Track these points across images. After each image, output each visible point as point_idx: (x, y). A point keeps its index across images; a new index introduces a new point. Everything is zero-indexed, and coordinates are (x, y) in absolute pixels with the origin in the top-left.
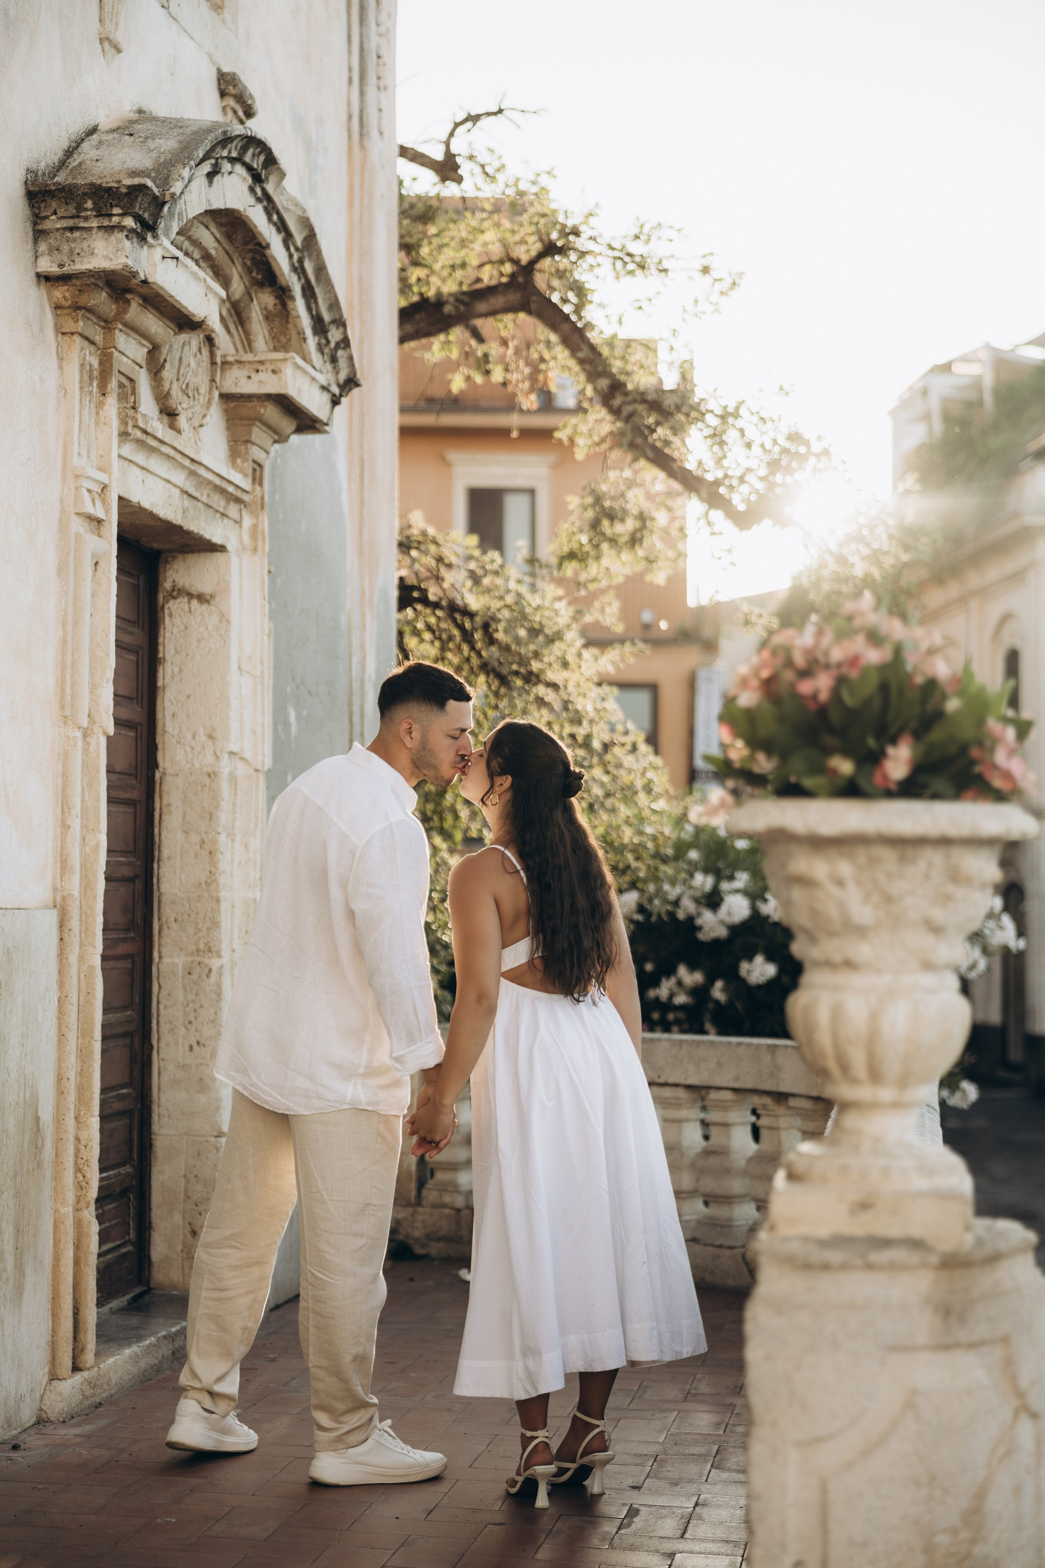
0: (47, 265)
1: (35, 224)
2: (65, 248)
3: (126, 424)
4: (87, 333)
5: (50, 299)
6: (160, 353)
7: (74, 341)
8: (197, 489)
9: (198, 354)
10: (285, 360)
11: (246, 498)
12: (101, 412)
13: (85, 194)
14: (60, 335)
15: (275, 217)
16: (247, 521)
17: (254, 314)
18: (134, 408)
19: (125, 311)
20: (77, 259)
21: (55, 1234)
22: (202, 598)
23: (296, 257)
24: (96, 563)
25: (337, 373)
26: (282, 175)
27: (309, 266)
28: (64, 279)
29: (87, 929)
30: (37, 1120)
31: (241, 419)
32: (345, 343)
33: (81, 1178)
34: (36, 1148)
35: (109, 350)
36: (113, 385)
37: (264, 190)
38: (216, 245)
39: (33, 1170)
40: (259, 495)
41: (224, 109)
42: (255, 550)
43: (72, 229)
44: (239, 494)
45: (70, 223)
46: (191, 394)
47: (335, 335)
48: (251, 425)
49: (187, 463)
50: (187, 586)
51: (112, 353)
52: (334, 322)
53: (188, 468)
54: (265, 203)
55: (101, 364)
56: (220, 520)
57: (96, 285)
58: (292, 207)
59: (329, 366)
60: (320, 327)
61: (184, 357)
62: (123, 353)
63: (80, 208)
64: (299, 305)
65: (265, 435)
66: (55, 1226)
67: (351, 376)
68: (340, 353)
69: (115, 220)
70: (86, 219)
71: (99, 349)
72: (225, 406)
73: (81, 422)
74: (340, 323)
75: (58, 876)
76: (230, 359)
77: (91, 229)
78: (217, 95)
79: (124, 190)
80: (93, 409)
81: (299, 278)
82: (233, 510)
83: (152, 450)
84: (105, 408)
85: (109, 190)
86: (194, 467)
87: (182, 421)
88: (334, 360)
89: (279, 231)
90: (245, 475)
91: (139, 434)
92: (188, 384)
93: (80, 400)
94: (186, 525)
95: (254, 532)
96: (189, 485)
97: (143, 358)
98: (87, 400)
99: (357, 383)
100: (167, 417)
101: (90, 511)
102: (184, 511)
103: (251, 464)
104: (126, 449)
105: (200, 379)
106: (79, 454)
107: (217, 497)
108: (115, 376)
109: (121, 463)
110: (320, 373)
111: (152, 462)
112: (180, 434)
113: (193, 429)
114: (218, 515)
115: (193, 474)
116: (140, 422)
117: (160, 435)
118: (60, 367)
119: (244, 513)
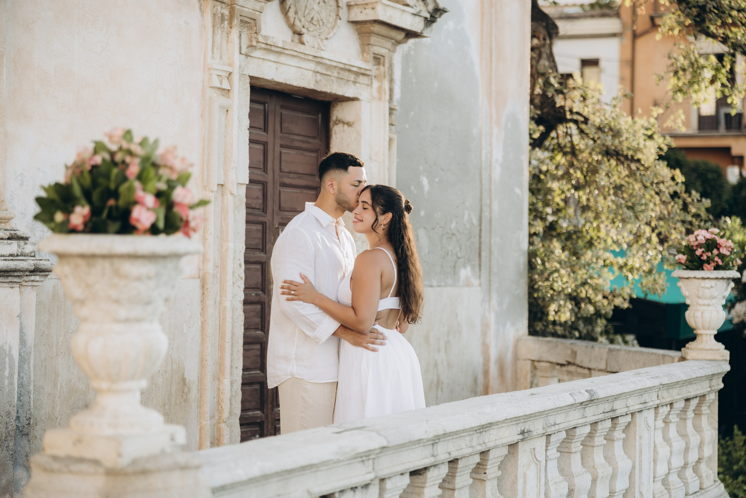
3: (251, 41)
6: (286, 4)
7: (208, 3)
8: (327, 70)
9: (322, 3)
10: (377, 2)
11: (368, 73)
12: (230, 37)
14: (202, 1)
16: (376, 84)
18: (256, 33)
21: (200, 434)
22: (349, 124)
24: (227, 111)
25: (427, 6)
29: (223, 289)
30: (184, 380)
31: (364, 33)
33: (220, 408)
34: (183, 392)
35: (233, 6)
36: (236, 22)
39: (181, 403)
40: (383, 71)
42: (380, 99)
44: (363, 71)
46: (314, 22)
48: (369, 36)
49: (310, 58)
50: (342, 118)
51: (234, 7)
53: (313, 61)
55: (230, 12)
56: (352, 85)
59: (421, 3)
61: (308, 5)
62: (243, 7)
65: (383, 41)
66: (200, 430)
67: (436, 7)
71: (228, 5)
72: (355, 27)
73: (213, 42)
75: (201, 263)
76: (352, 3)
80: (225, 34)
82: (363, 79)
83: (280, 53)
84: (232, 34)
86: (319, 60)
87: (306, 38)
90: (366, 61)
91: (263, 46)
92: (312, 18)
93: (214, 31)
94: (319, 89)
95: (380, 90)
96: (319, 69)
97: (262, 8)
98: (219, 31)
99: (444, 11)
100: (297, 37)
101: (219, 86)
102: (317, 82)
103: (372, 55)
104: (257, 54)
105: (323, 15)
106: (213, 58)
107: (346, 74)
108: (237, 18)
109: (255, 60)
110: (412, 7)
111: (283, 59)
112: (303, 43)
113: (319, 41)
114: (350, 83)
115: (319, 63)
116: (261, 39)
117: (280, 45)
118: (202, 16)
119: (374, 80)
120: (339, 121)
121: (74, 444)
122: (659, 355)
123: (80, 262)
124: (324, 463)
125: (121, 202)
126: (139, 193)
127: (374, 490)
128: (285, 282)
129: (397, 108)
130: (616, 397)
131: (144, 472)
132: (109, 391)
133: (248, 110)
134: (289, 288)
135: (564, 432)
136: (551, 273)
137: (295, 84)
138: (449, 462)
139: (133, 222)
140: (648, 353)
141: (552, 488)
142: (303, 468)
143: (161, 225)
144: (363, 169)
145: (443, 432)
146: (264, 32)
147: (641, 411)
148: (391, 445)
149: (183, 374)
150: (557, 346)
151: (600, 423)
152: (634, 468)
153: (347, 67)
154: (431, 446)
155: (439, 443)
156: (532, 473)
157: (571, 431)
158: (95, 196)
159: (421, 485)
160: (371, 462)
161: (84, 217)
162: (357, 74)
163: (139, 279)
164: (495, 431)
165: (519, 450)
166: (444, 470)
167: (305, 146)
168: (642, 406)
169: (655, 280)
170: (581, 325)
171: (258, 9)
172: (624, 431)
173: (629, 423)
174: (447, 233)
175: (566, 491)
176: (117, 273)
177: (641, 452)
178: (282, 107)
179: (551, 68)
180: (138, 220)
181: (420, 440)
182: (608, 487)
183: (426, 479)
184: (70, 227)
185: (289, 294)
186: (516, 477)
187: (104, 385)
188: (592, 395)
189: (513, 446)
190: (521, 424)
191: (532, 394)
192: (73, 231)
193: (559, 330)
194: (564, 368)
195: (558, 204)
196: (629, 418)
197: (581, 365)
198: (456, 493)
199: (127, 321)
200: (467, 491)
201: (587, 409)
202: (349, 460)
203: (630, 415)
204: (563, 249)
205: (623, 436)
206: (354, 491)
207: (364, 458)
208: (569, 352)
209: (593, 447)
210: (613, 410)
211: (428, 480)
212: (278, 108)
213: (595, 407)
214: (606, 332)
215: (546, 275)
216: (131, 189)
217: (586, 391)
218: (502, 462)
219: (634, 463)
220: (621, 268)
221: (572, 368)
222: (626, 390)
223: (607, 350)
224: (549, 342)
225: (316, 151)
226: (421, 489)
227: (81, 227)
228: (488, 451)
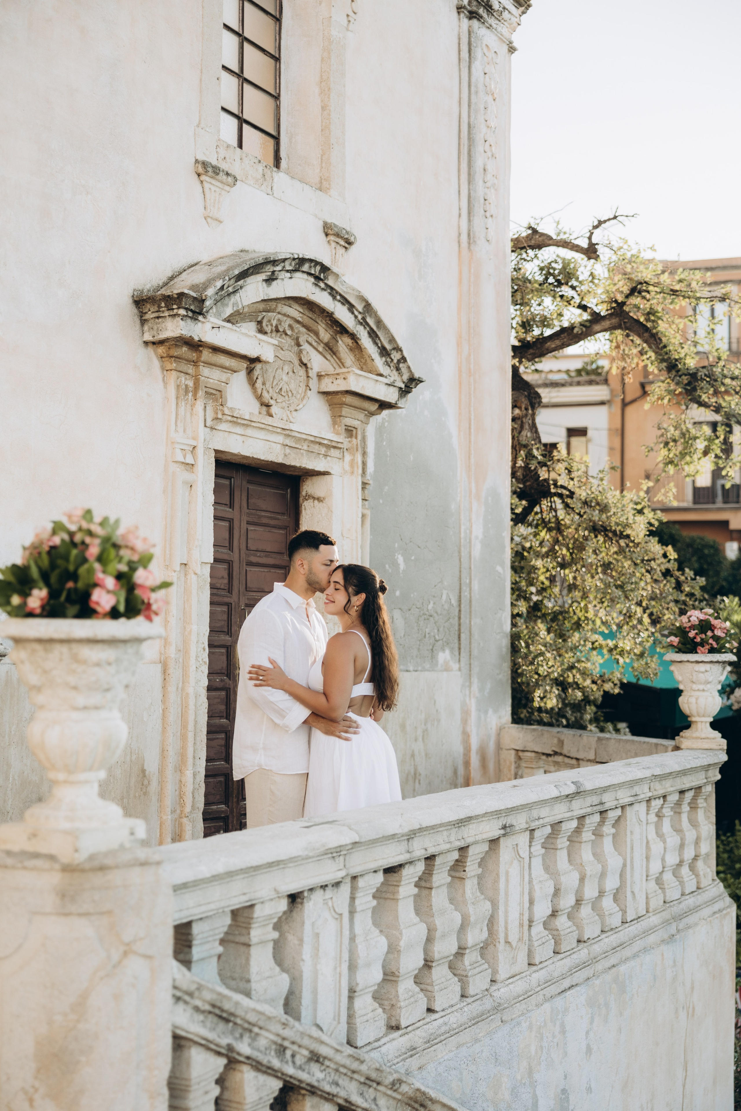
0: (148, 337)
1: (141, 317)
2: (155, 327)
3: (217, 413)
4: (181, 369)
5: (156, 353)
6: (254, 376)
7: (173, 373)
8: (296, 443)
9: (291, 373)
10: (349, 372)
11: (340, 445)
12: (194, 409)
13: (160, 299)
14: (165, 372)
15: (338, 297)
16: (348, 457)
17: (341, 349)
18: (222, 405)
19: (200, 357)
20: (160, 332)
21: (161, 829)
22: (319, 500)
23: (360, 317)
24: (191, 486)
25: (402, 376)
26: (337, 276)
27: (371, 321)
28: (161, 342)
29: (186, 674)
30: (143, 771)
31: (336, 404)
32: (403, 359)
33: (182, 802)
34: (143, 785)
35: (198, 376)
36: (201, 393)
37: (326, 284)
38: (301, 315)
39: (140, 796)
40: (355, 444)
41: (329, 242)
43: (158, 317)
44: (334, 444)
45: (156, 315)
46: (283, 394)
47: (396, 356)
48: (341, 407)
49: (279, 430)
50: (313, 493)
51: (199, 378)
52: (394, 349)
53: (281, 433)
54: (329, 291)
55: (195, 384)
56: (323, 459)
57: (176, 345)
58: (351, 291)
59: (395, 372)
60: (384, 352)
61: (277, 376)
62: (208, 378)
63: (159, 307)
64: (366, 341)
65: (355, 412)
66: (161, 826)
67: (411, 377)
68: (401, 365)
69: (175, 311)
70: (163, 312)
71: (193, 377)
72: (326, 398)
73: (177, 415)
74: (398, 349)
75: (163, 648)
76: (323, 373)
77: (165, 317)
78: (324, 235)
79: (176, 296)
80: (189, 407)
81: (365, 328)
82: (333, 452)
83: (247, 426)
84: (196, 406)
85: (169, 296)
86: (287, 432)
87: (274, 410)
88: (398, 369)
89: (343, 304)
90: (338, 434)
91: (229, 418)
92: (281, 389)
93: (177, 404)
94: (288, 462)
95: (352, 463)
96: (288, 442)
97: (228, 379)
98: (183, 403)
99: (420, 381)
100: (264, 408)
101: (183, 460)
102: (285, 455)
103: (344, 427)
104: (223, 426)
105: (293, 386)
106: (176, 431)
107: (317, 447)
108: (202, 390)
109: (221, 434)
110: (386, 377)
111: (249, 432)
112: (271, 416)
113: (288, 412)
114: (321, 456)
115: (289, 436)
116: (227, 412)
117: (247, 417)
118: (165, 387)
119: (346, 453)
120: (308, 497)
121: (29, 839)
122: (651, 744)
123: (37, 646)
124: (292, 860)
125: (80, 585)
126: (100, 575)
127: (346, 889)
128: (253, 667)
129: (371, 482)
130: (605, 789)
131: (102, 868)
132: (66, 782)
133: (213, 486)
134: (257, 673)
135: (549, 827)
136: (536, 657)
137: (262, 458)
138: (426, 858)
139: (93, 605)
140: (640, 742)
141: (537, 887)
142: (270, 865)
143: (122, 608)
144: (335, 547)
145: (419, 827)
146: (230, 404)
147: (632, 804)
148: (363, 840)
149: (143, 765)
150: (542, 735)
151: (587, 817)
152: (625, 865)
153: (318, 440)
154: (406, 842)
155: (415, 839)
156: (514, 871)
157: (556, 826)
158: (54, 578)
159: (395, 883)
160: (342, 858)
161: (42, 599)
162: (328, 447)
163: (98, 665)
164: (474, 825)
165: (501, 846)
166: (421, 867)
167: (272, 522)
168: (632, 799)
169: (647, 664)
170: (569, 712)
171: (224, 380)
172: (614, 826)
173: (619, 817)
174: (424, 614)
175: (552, 890)
176: (75, 659)
177: (632, 849)
178: (249, 482)
179: (534, 440)
180: (97, 603)
181: (394, 835)
182: (597, 886)
183: (401, 877)
184: (27, 610)
185: (257, 679)
186: (498, 875)
187: (61, 776)
188: (578, 787)
189: (494, 842)
190: (502, 819)
191: (515, 786)
192: (30, 615)
193: (545, 717)
194: (550, 759)
195: (543, 583)
196: (619, 812)
197: (568, 755)
198: (434, 891)
199: (85, 708)
200: (445, 889)
201: (573, 802)
202: (318, 856)
203: (620, 809)
204: (549, 631)
205: (613, 831)
206: (324, 890)
207: (335, 855)
208: (555, 741)
209: (581, 842)
210: (602, 803)
211: (403, 878)
212: (244, 483)
213: (582, 800)
214: (595, 720)
215: (530, 658)
216: (91, 571)
217: (573, 782)
218: (482, 859)
219: (625, 860)
220: (611, 651)
221: (559, 759)
222: (616, 781)
223: (596, 739)
224: (534, 730)
225: (285, 528)
226: (396, 888)
227: (38, 611)
228: (468, 847)
